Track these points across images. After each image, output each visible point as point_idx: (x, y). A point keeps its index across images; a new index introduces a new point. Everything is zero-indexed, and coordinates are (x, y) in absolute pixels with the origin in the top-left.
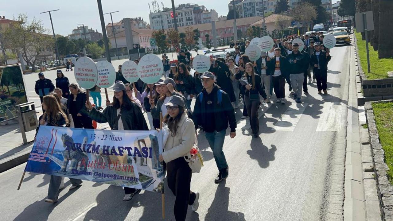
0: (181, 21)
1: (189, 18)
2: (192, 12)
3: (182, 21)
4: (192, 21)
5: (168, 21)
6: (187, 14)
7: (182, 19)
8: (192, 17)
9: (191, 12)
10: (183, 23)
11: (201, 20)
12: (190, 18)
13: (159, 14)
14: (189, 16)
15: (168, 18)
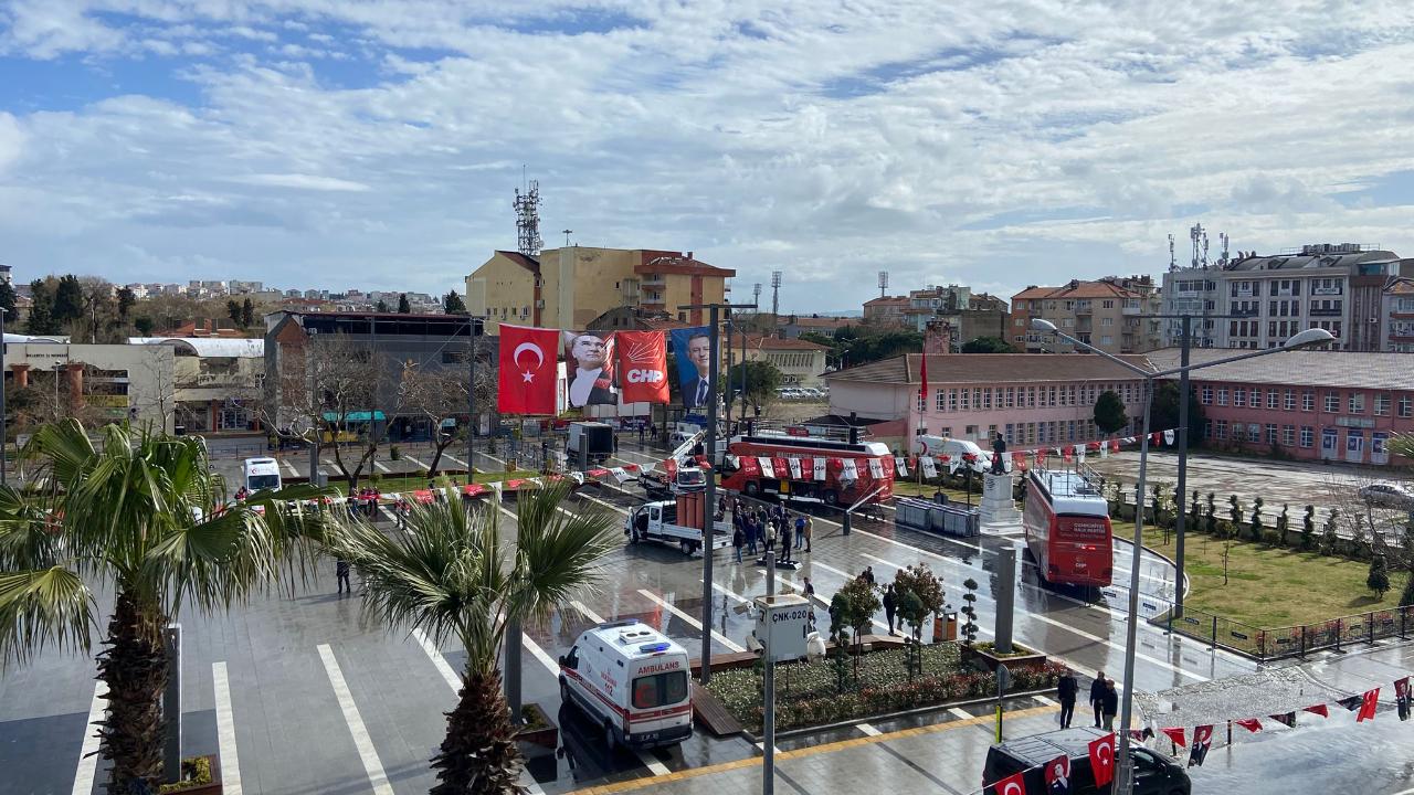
0: (1290, 313)
1: (1326, 303)
2: (1346, 284)
3: (1295, 312)
4: (1336, 319)
5: (1234, 304)
6: (1321, 287)
7: (1295, 304)
8: (1338, 303)
9: (1339, 284)
10: (1295, 319)
11: (1379, 321)
12: (1332, 307)
13: (1201, 276)
14: (1326, 298)
15: (1234, 294)
